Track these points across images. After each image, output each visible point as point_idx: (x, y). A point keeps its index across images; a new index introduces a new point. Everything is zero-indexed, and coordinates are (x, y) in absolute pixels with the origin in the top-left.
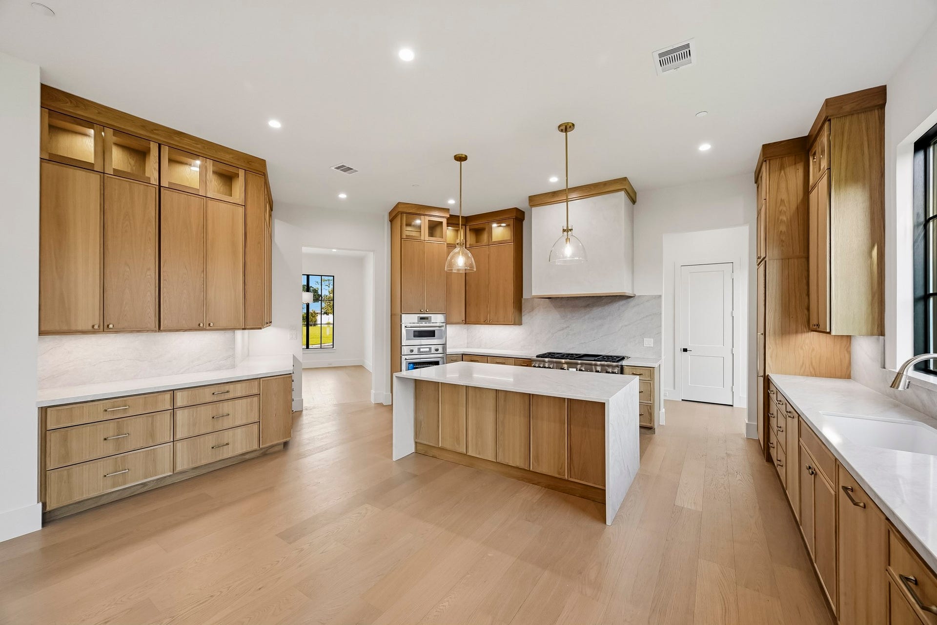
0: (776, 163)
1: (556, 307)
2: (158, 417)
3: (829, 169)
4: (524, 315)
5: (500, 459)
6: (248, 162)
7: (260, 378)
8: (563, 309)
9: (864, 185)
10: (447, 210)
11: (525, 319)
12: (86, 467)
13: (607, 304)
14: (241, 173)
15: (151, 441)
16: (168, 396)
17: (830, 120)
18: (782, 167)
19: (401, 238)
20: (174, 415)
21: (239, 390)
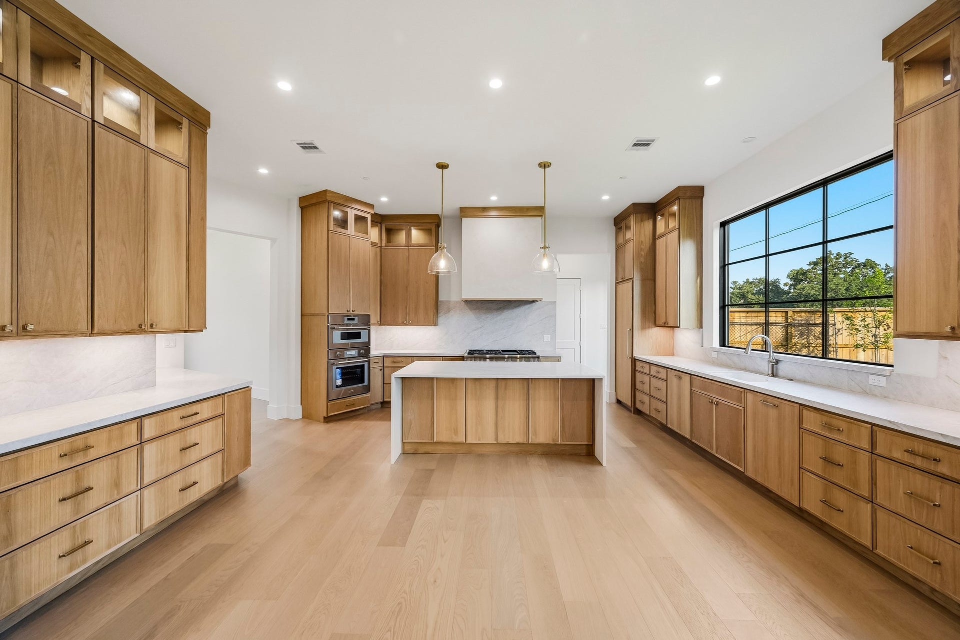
0: (639, 216)
1: (471, 309)
2: (124, 456)
3: (679, 228)
4: (440, 316)
5: (502, 439)
6: (193, 111)
7: (224, 394)
8: (478, 311)
9: (694, 240)
10: (371, 206)
11: (441, 320)
12: (36, 547)
13: (515, 307)
14: (185, 122)
15: (116, 492)
16: (134, 426)
17: (679, 199)
18: (642, 220)
19: (328, 230)
20: (140, 453)
21: (205, 411)
